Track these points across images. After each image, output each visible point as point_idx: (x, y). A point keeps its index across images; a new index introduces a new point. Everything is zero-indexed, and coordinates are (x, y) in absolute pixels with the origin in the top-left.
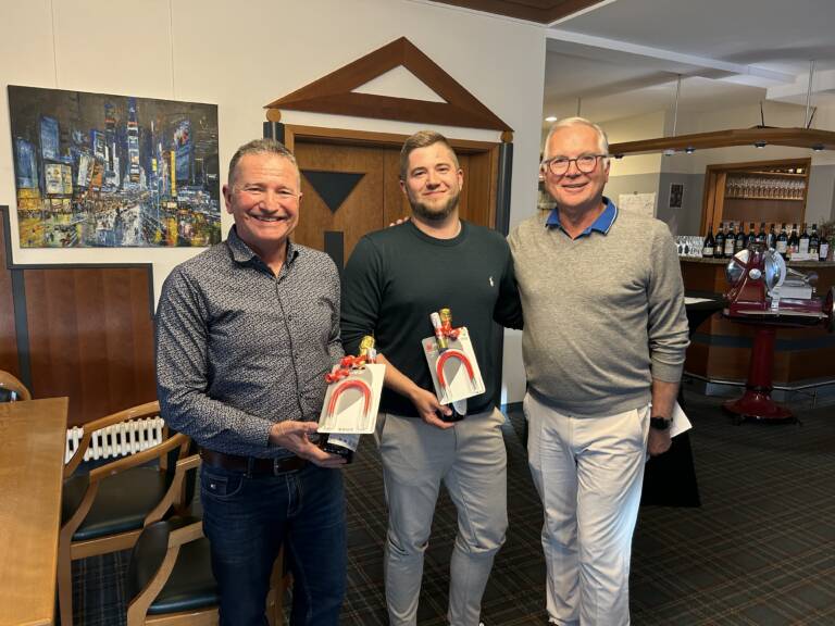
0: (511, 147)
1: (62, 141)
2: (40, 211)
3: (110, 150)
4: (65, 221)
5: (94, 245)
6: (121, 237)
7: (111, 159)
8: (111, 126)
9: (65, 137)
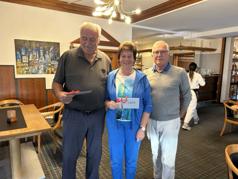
1: (26, 51)
2: (21, 66)
3: (36, 53)
4: (27, 68)
5: (33, 74)
6: (38, 72)
7: (37, 55)
8: (36, 48)
9: (27, 50)
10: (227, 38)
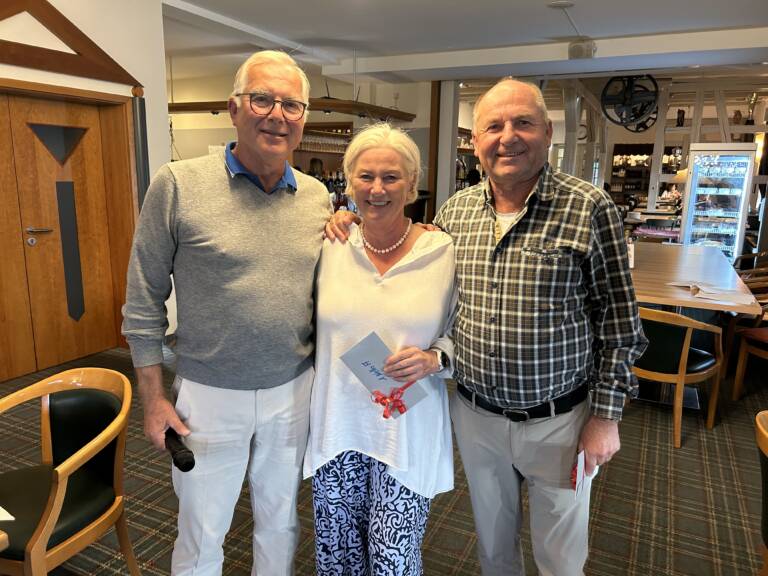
0: (142, 101)
10: (443, 84)
